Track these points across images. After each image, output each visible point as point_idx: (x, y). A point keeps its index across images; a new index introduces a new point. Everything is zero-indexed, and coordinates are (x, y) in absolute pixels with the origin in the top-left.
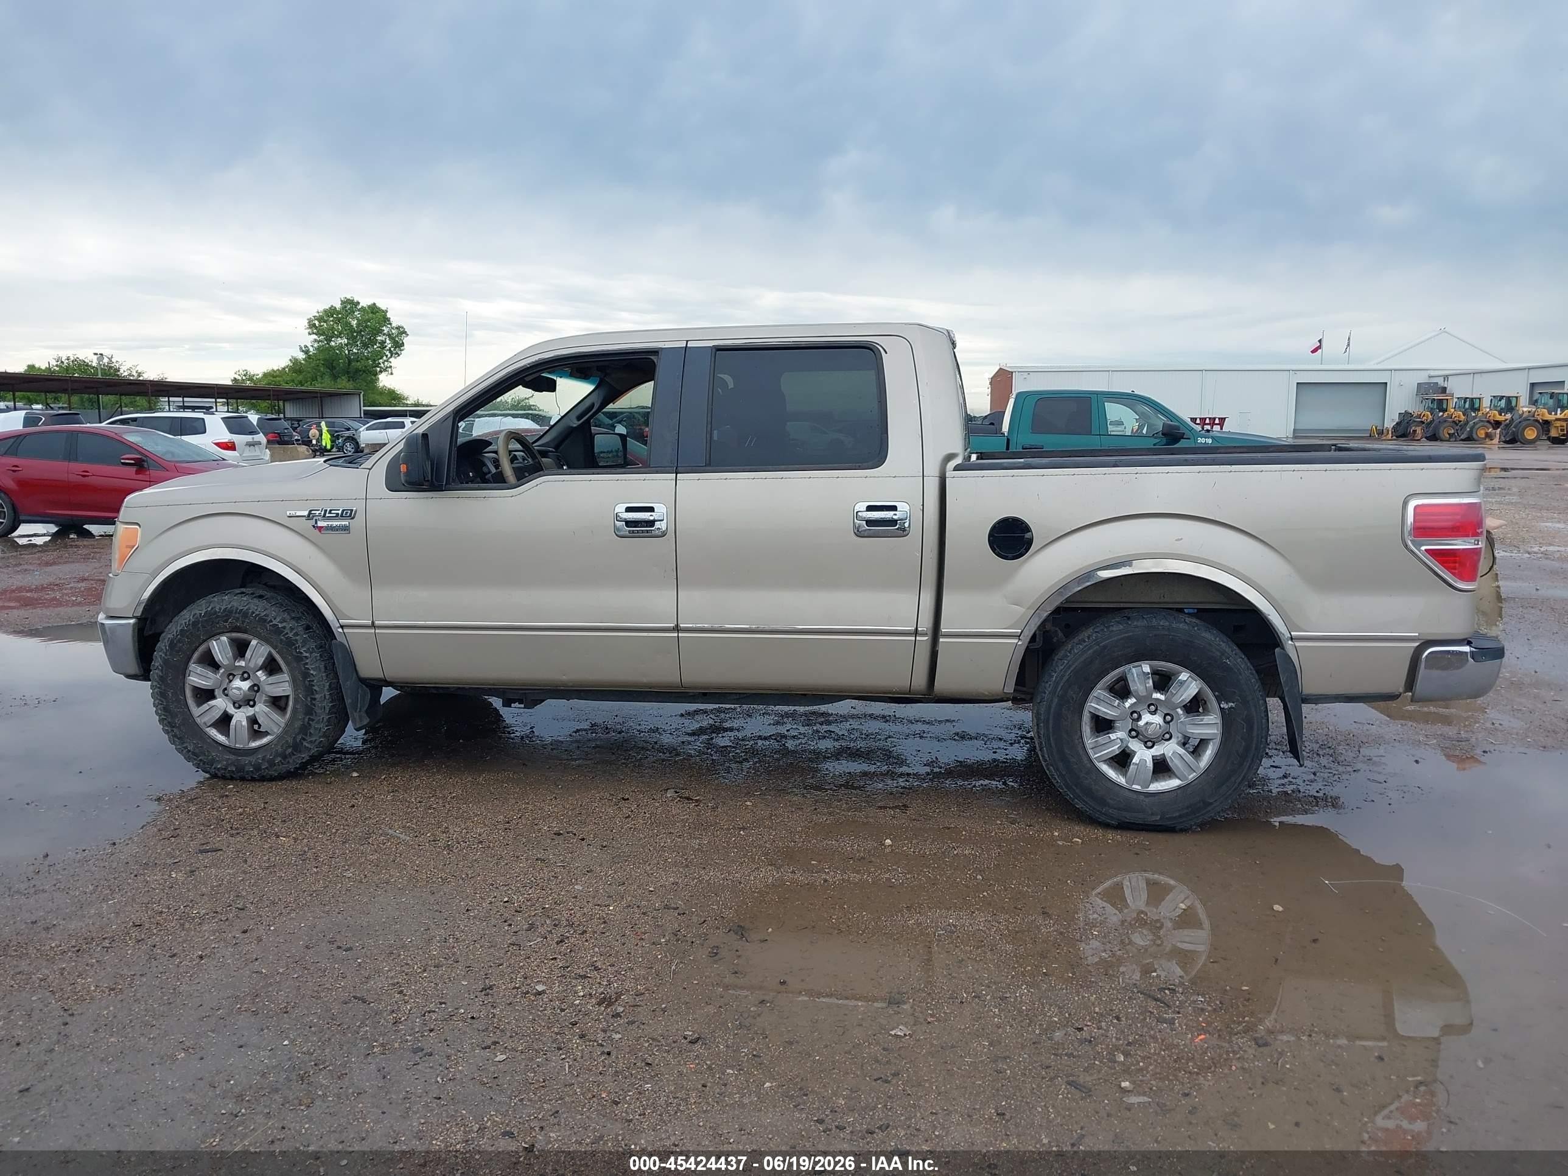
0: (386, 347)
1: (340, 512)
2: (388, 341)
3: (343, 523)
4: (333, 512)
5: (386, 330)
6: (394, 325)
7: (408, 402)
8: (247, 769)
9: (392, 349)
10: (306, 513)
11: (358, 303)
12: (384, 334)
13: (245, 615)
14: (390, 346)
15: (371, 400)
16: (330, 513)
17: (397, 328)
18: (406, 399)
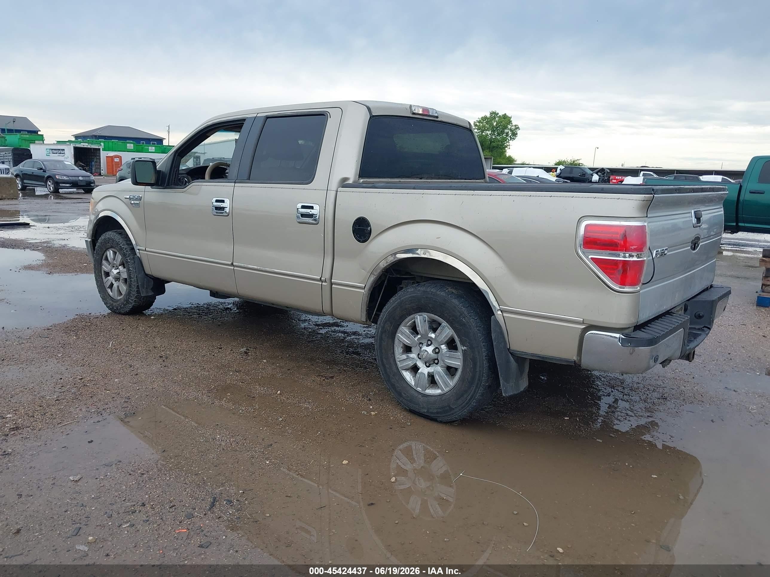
0: (509, 135)
1: (137, 197)
2: (510, 132)
3: (138, 202)
5: (509, 127)
6: (514, 124)
7: (516, 163)
8: (118, 308)
9: (512, 136)
10: (129, 197)
11: (498, 114)
12: (508, 129)
13: (115, 241)
14: (511, 135)
15: (498, 161)
16: (134, 197)
17: (515, 126)
18: (515, 161)
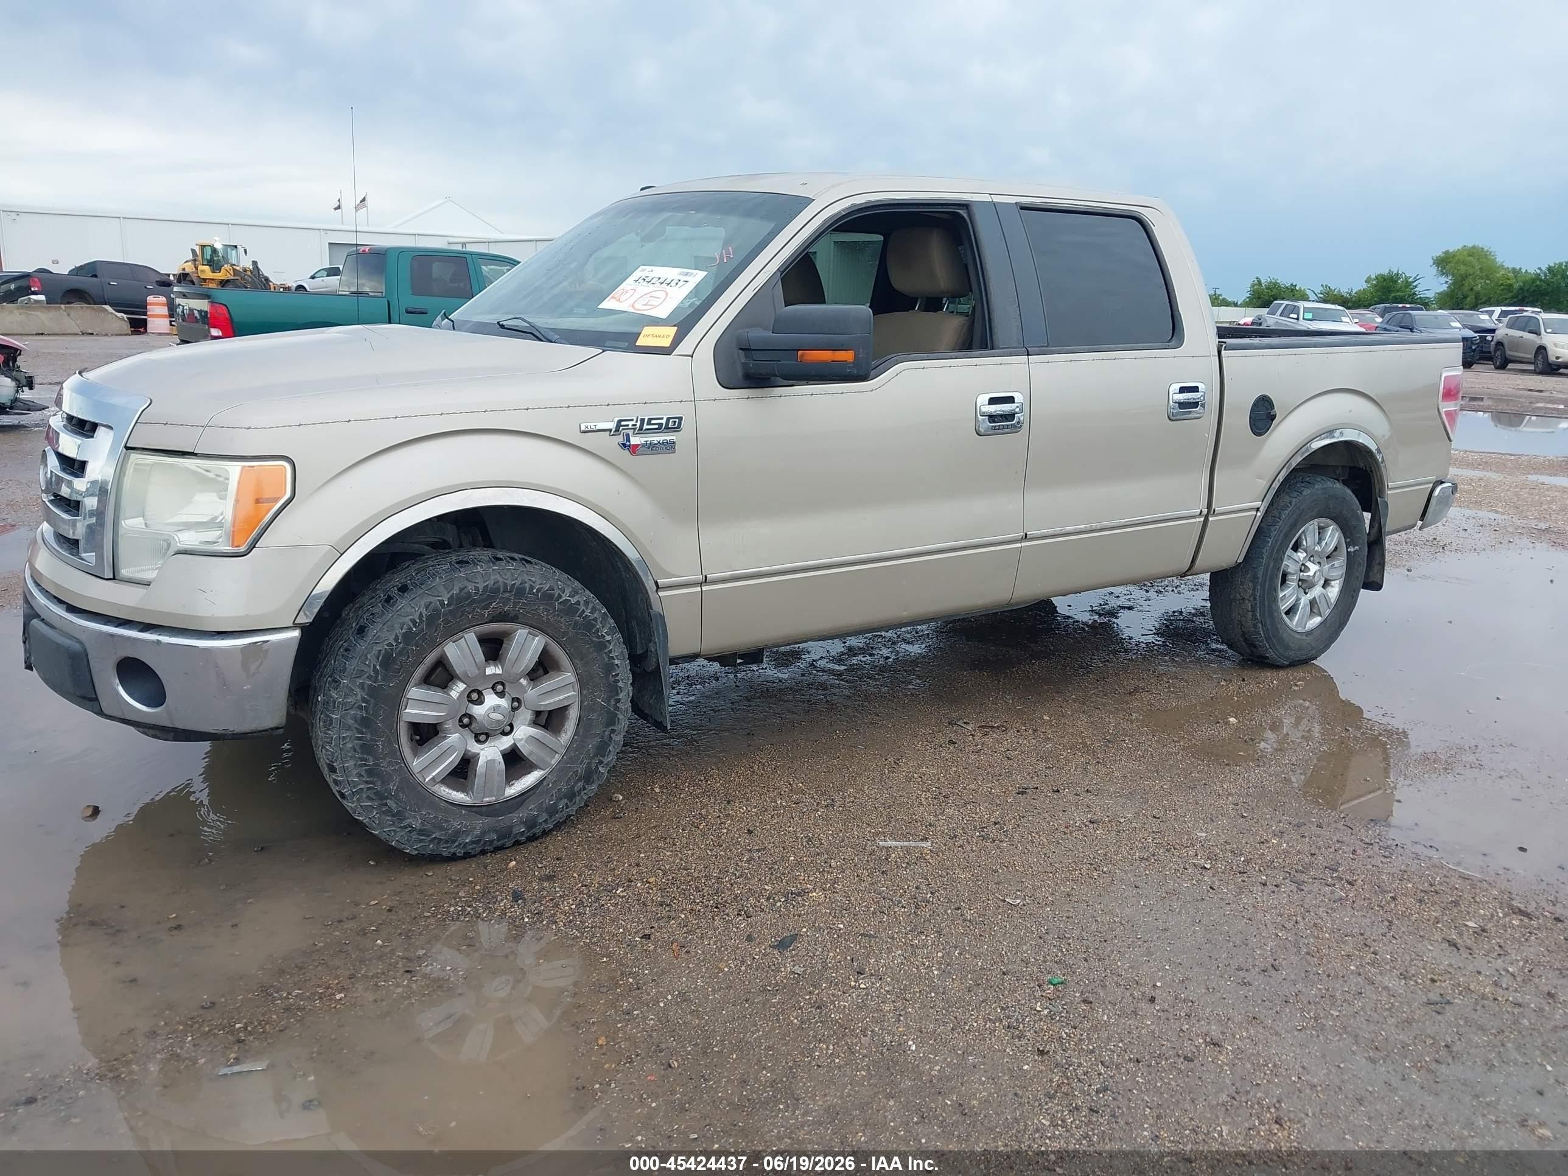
1: (664, 422)
3: (668, 438)
4: (653, 422)
8: (515, 830)
10: (612, 425)
13: (520, 592)
16: (649, 423)
